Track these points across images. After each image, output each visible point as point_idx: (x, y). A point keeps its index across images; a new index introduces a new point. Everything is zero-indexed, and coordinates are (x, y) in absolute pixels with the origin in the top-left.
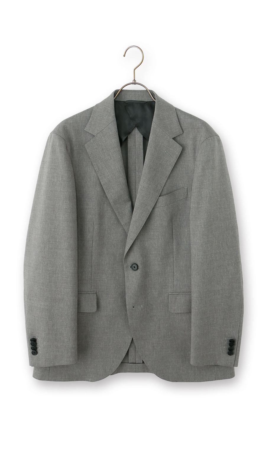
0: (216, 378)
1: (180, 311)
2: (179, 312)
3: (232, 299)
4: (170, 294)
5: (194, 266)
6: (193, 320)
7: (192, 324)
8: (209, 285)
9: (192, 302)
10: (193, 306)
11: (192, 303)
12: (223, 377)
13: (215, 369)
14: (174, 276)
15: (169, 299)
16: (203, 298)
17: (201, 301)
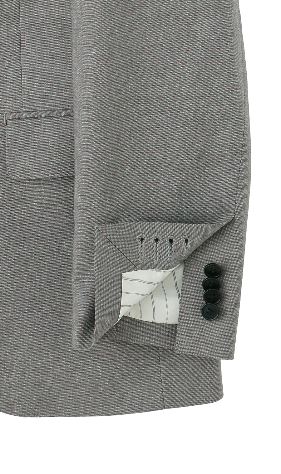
0: (166, 400)
1: (42, 172)
2: (41, 175)
3: (210, 130)
4: (10, 116)
5: (79, 16)
6: (78, 198)
7: (76, 212)
8: (128, 79)
9: (76, 137)
10: (79, 150)
11: (76, 143)
12: (189, 399)
13: (163, 373)
14: (23, 57)
15: (8, 134)
16: (111, 120)
17: (106, 133)
